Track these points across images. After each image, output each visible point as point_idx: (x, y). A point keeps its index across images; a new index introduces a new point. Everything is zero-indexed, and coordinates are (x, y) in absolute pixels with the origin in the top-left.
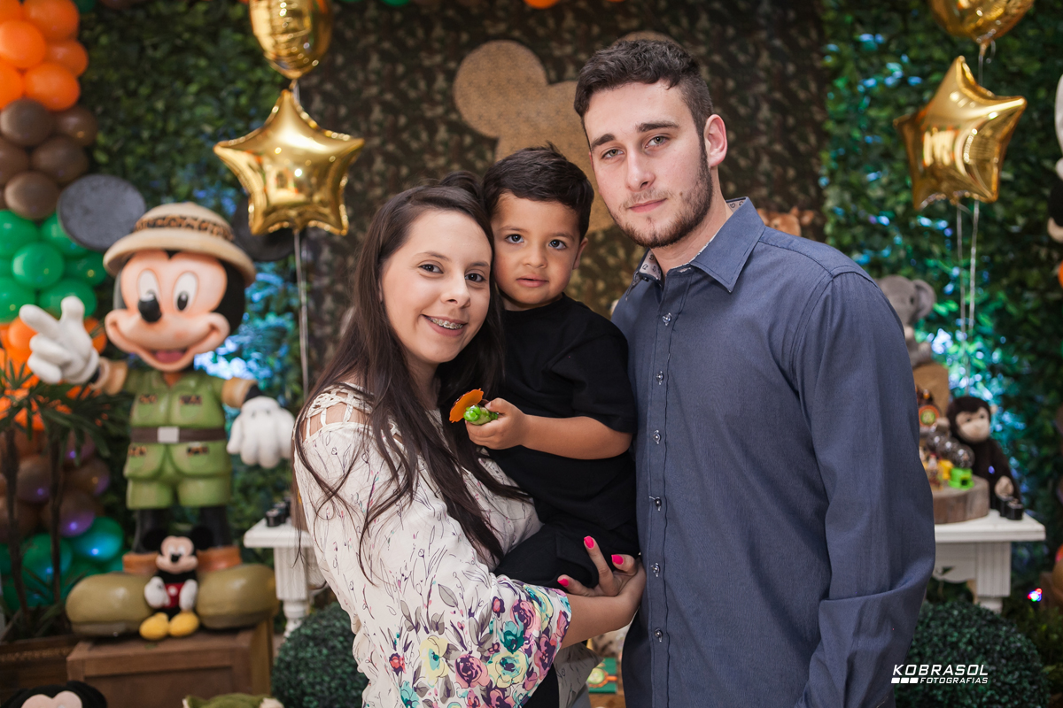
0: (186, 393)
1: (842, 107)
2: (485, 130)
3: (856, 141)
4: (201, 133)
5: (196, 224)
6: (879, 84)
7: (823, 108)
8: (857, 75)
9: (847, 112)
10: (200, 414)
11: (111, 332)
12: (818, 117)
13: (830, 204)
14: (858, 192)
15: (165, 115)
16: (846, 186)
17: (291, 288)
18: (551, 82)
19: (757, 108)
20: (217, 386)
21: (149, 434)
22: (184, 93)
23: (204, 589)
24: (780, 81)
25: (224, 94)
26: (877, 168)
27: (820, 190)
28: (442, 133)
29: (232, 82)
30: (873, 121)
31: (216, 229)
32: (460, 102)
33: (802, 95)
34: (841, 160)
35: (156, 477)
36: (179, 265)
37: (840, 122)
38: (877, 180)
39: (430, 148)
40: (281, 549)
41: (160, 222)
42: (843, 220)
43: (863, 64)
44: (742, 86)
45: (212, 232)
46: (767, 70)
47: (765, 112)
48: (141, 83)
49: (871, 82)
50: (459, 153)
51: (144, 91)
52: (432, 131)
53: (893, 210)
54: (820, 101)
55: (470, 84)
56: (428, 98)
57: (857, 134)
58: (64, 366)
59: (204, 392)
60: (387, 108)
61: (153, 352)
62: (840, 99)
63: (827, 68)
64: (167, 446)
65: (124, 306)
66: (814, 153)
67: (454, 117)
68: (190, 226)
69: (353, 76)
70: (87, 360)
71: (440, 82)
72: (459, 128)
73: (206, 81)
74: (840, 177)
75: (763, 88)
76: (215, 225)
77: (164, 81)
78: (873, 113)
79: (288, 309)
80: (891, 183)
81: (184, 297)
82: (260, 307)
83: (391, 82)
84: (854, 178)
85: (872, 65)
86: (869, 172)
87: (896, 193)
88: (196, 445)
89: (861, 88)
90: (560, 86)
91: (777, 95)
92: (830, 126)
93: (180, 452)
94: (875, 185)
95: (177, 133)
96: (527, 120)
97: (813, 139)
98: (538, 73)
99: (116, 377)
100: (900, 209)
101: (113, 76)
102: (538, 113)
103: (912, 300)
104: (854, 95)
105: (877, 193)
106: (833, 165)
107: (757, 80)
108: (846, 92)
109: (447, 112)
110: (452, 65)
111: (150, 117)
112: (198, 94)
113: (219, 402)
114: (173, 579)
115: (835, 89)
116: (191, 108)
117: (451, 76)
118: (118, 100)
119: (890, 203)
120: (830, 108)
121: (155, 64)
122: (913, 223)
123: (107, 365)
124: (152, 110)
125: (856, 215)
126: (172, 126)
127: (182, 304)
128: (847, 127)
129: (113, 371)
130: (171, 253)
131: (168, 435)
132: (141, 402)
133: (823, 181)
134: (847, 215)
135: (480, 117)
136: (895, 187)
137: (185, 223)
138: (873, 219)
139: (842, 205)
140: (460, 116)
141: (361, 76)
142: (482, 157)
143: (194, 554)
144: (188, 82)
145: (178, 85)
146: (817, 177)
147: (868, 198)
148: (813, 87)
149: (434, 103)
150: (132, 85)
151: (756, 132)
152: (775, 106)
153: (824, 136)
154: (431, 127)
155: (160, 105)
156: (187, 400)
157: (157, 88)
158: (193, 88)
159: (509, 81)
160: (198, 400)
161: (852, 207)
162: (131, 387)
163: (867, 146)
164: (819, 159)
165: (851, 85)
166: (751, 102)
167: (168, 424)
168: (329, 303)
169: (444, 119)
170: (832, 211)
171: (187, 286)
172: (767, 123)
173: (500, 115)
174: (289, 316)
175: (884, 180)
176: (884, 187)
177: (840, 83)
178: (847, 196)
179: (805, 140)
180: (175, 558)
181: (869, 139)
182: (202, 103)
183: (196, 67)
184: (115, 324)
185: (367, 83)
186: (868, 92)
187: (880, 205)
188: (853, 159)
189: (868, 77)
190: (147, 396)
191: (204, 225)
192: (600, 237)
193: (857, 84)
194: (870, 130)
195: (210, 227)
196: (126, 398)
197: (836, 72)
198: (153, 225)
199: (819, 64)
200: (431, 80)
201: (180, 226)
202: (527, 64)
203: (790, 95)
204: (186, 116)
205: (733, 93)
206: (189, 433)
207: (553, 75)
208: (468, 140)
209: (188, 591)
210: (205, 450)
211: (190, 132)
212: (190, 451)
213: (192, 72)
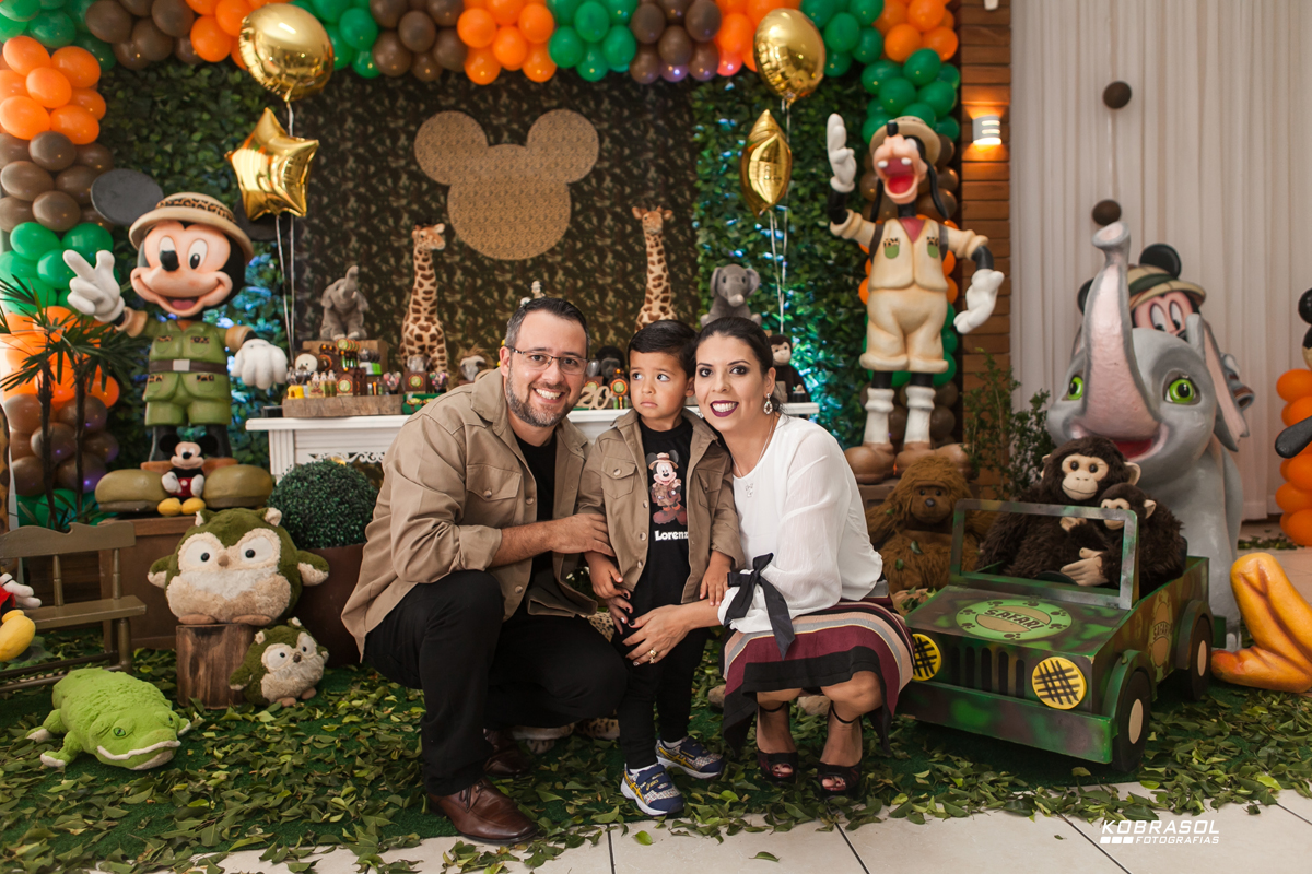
0: (195, 335)
1: (708, 171)
2: (439, 180)
3: (718, 195)
4: (205, 172)
5: (206, 206)
6: (733, 155)
7: (695, 172)
8: (717, 148)
9: (710, 173)
10: (208, 351)
11: (134, 283)
12: (691, 179)
13: (700, 241)
14: (721, 234)
15: (172, 156)
16: (711, 228)
17: (278, 300)
18: (490, 145)
19: (647, 170)
20: (221, 333)
21: (166, 365)
22: (190, 140)
23: (210, 480)
24: (663, 151)
25: (223, 142)
26: (734, 216)
27: (693, 231)
28: (404, 180)
29: (232, 133)
30: (730, 182)
31: (222, 212)
32: (418, 157)
33: (679, 162)
34: (708, 209)
35: (169, 399)
36: (192, 233)
37: (706, 182)
38: (734, 224)
39: (395, 191)
40: (274, 431)
41: (177, 203)
42: (710, 254)
43: (722, 140)
44: (635, 154)
45: (219, 213)
46: (654, 142)
47: (652, 173)
48: (152, 131)
49: (727, 154)
50: (418, 196)
51: (154, 138)
52: (396, 179)
53: (745, 247)
54: (692, 166)
55: (427, 143)
56: (393, 152)
57: (718, 191)
58: (98, 302)
59: (211, 336)
60: (359, 159)
61: (170, 299)
62: (707, 165)
63: (696, 142)
64: (180, 373)
65: (147, 264)
66: (688, 205)
67: (414, 168)
68: (201, 207)
69: (332, 133)
70: (116, 303)
71: (403, 141)
72: (418, 176)
73: (208, 132)
74: (707, 222)
75: (651, 155)
76: (221, 208)
77: (172, 130)
78: (730, 176)
79: (276, 316)
80: (744, 227)
81: (196, 257)
82: (252, 315)
83: (364, 139)
84: (717, 223)
85: (728, 141)
86: (728, 219)
87: (747, 235)
88: (204, 374)
89: (721, 158)
90: (497, 147)
91: (661, 161)
92: (699, 184)
93: (191, 380)
94: (732, 229)
95: (182, 173)
96: (472, 172)
97: (687, 194)
98: (481, 137)
99: (137, 322)
100: (750, 246)
101: (128, 125)
102: (481, 168)
103: (744, 280)
104: (716, 163)
105: (734, 235)
106: (702, 213)
107: (647, 149)
108: (710, 161)
109: (408, 164)
110: (413, 128)
111: (159, 159)
112: (201, 141)
113: (222, 344)
114: (184, 474)
115: (703, 158)
116: (195, 152)
117: (412, 137)
118: (131, 144)
119: (743, 243)
120: (699, 170)
121: (165, 117)
122: (760, 256)
123: (131, 312)
124: (163, 153)
125: (719, 250)
126: (178, 167)
127: (194, 263)
128: (712, 185)
129: (135, 317)
130: (186, 224)
131: (181, 365)
132: (159, 340)
133: (695, 224)
134: (713, 250)
135: (435, 169)
136: (747, 231)
137: (197, 204)
138: (732, 254)
139: (709, 242)
140: (419, 168)
141: (338, 133)
142: (438, 201)
143: (201, 455)
144: (193, 131)
145: (184, 132)
146: (691, 222)
147: (729, 238)
148: (687, 156)
149: (397, 157)
150: (145, 132)
151: (646, 188)
152: (660, 169)
153: (696, 192)
154: (396, 176)
155: (169, 148)
156: (197, 340)
157: (165, 137)
158: (197, 136)
159: (458, 142)
160: (206, 340)
161: (716, 244)
162: (150, 331)
163: (726, 199)
164: (693, 209)
165: (713, 155)
166: (642, 165)
167: (181, 357)
168: (309, 313)
169: (405, 169)
170: (702, 247)
171: (198, 249)
172: (655, 181)
173: (451, 168)
174: (277, 321)
175: (739, 225)
176: (739, 231)
177: (706, 153)
178: (713, 236)
179: (683, 196)
180: (187, 456)
181: (727, 195)
182: (207, 149)
183: (200, 120)
184: (139, 277)
185: (343, 138)
186: (726, 160)
187: (737, 243)
188: (716, 210)
189: (726, 151)
190: (164, 337)
191: (212, 208)
192: (529, 263)
193: (718, 155)
194: (728, 188)
195: (218, 209)
196: (145, 340)
197: (703, 146)
198: (172, 204)
199: (691, 140)
200: (395, 139)
201: (193, 206)
202: (472, 130)
203: (671, 161)
204: (191, 158)
205: (629, 158)
206: (197, 365)
207: (492, 138)
208: (425, 186)
209: (196, 482)
210: (211, 379)
211: (193, 172)
212: (199, 378)
213: (196, 124)
